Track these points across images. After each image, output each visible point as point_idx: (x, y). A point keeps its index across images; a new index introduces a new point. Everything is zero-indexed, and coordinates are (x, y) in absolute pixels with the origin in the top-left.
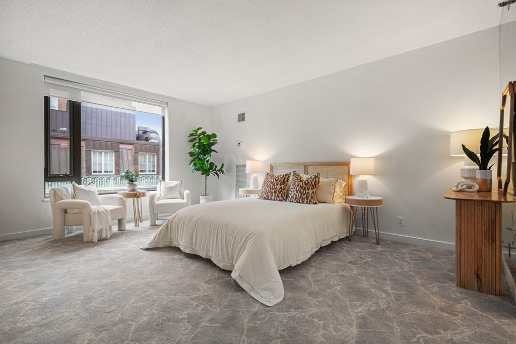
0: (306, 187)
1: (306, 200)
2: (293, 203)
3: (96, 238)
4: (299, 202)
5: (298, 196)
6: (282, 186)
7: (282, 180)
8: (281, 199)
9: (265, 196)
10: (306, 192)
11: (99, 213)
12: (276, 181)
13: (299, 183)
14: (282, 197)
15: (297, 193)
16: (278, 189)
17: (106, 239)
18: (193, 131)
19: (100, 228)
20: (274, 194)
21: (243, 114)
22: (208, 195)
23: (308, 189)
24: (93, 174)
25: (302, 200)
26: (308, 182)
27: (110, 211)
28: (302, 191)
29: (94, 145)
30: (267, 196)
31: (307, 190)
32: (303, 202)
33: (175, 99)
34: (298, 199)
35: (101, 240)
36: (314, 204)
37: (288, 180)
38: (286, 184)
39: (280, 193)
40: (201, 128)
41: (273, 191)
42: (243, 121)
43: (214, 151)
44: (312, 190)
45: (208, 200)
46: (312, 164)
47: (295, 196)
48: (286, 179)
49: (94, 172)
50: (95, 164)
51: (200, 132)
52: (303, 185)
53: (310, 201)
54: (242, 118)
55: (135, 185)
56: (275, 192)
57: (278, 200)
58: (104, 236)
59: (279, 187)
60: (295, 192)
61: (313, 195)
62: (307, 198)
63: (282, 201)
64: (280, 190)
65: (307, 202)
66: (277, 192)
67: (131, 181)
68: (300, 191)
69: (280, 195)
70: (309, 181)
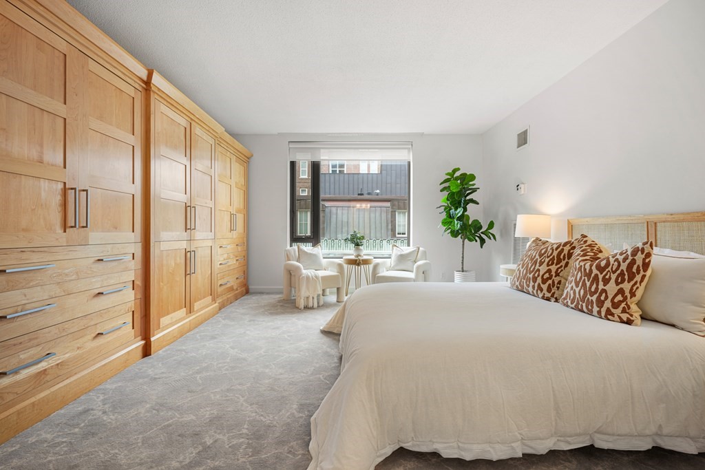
0: (601, 277)
1: (596, 309)
2: (569, 309)
3: (302, 306)
4: (582, 311)
5: (577, 296)
6: (554, 268)
7: (555, 253)
8: (548, 295)
9: (517, 283)
10: (597, 289)
11: (308, 278)
12: (541, 255)
13: (582, 264)
14: (549, 290)
15: (577, 286)
16: (541, 273)
17: (312, 308)
18: (447, 174)
19: (307, 295)
20: (532, 284)
21: (525, 133)
22: (466, 271)
23: (606, 281)
24: (397, 236)
25: (587, 307)
26: (608, 264)
27: (322, 277)
28: (588, 284)
29: (399, 205)
30: (520, 284)
31: (601, 283)
32: (590, 313)
33: (422, 134)
34: (578, 303)
35: (307, 308)
36: (622, 322)
37: (570, 255)
38: (563, 263)
39: (544, 281)
40: (459, 169)
41: (531, 276)
42: (524, 144)
43: (472, 201)
44: (617, 284)
45: (465, 279)
46: (670, 218)
47: (572, 292)
48: (566, 252)
49: (398, 234)
50: (399, 226)
51: (457, 174)
52: (591, 271)
53: (609, 312)
54: (523, 139)
55: (361, 250)
56: (535, 279)
57: (541, 295)
58: (310, 305)
59: (543, 269)
60: (573, 284)
61: (619, 298)
62: (600, 303)
63: (548, 299)
64: (547, 275)
65: (599, 312)
66: (539, 280)
67: (357, 245)
68: (584, 284)
69: (545, 287)
70: (612, 260)
